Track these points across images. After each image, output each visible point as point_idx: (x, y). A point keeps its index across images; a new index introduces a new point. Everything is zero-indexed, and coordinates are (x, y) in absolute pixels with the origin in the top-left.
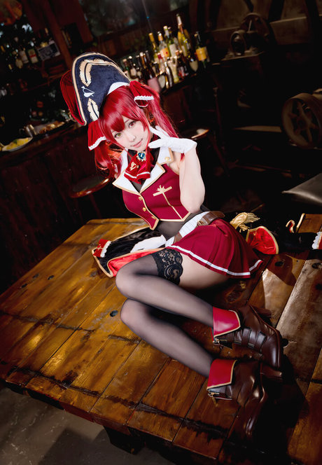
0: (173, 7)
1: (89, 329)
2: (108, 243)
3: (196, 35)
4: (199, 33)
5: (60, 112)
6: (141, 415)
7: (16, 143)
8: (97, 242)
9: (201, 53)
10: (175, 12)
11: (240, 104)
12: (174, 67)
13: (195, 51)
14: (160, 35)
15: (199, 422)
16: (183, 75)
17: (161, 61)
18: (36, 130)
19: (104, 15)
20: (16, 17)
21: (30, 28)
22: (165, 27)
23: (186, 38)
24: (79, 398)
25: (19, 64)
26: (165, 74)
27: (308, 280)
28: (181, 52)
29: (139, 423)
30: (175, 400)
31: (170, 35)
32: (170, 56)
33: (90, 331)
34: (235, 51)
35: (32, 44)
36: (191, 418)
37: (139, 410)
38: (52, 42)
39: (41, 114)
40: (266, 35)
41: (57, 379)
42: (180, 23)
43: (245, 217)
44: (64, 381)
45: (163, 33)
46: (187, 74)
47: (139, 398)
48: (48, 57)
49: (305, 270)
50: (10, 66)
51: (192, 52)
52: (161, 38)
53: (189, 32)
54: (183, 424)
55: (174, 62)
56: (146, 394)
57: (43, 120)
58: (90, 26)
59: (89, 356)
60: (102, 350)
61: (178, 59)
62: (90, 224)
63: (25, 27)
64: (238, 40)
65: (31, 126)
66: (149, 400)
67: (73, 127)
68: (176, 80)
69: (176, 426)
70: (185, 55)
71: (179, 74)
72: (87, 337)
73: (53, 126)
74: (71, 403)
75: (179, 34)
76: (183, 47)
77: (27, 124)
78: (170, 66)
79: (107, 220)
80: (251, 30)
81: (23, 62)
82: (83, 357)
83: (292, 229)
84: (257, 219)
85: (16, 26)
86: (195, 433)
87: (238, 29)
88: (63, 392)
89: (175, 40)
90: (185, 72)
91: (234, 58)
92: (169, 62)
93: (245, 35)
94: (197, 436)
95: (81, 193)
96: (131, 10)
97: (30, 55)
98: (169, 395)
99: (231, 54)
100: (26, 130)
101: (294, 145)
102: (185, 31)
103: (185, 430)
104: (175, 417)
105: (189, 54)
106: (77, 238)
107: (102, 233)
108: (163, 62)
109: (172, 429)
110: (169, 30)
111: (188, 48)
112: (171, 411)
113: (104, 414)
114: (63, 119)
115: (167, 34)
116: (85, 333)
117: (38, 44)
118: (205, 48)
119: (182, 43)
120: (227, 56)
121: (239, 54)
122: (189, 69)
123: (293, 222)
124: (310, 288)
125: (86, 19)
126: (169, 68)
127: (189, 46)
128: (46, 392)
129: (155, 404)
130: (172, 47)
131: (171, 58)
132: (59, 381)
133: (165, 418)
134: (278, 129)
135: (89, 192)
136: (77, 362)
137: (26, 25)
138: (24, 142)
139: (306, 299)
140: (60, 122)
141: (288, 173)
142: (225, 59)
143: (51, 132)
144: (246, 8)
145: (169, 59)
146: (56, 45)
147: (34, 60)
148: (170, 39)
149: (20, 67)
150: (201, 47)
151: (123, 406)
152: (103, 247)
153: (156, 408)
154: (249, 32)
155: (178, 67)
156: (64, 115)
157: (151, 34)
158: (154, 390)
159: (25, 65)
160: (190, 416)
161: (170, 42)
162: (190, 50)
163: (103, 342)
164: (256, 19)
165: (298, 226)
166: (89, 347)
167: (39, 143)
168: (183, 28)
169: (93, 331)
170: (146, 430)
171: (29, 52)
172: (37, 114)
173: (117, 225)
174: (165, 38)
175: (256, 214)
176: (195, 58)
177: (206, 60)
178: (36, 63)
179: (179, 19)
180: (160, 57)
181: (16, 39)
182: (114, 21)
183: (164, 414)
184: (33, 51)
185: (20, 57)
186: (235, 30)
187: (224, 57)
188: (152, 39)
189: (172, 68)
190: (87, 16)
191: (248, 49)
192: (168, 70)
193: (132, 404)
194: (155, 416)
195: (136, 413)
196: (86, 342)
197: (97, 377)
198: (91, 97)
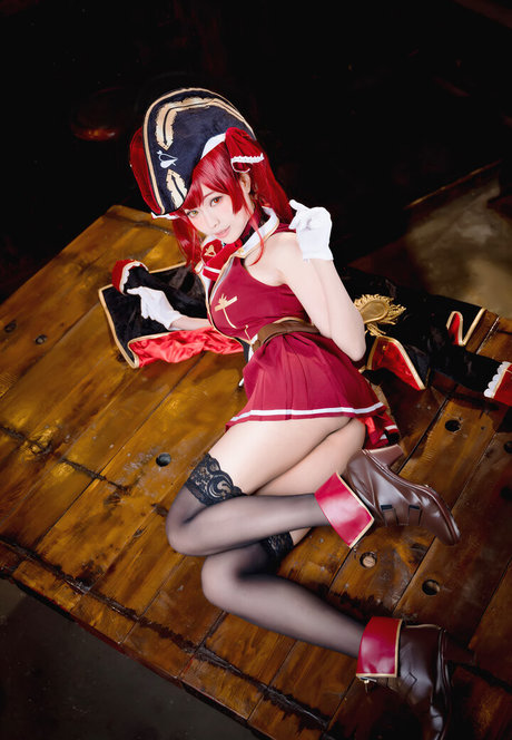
1: (118, 482)
6: (203, 667)
15: (290, 697)
24: (105, 616)
29: (200, 681)
30: (257, 653)
33: (119, 487)
36: (279, 687)
37: (200, 658)
41: (67, 572)
44: (79, 579)
47: (201, 637)
54: (266, 695)
56: (212, 632)
59: (119, 538)
60: (139, 532)
66: (216, 643)
69: (255, 696)
72: (113, 499)
74: (92, 624)
82: (110, 537)
86: (281, 714)
88: (78, 598)
94: (284, 718)
95: (96, 132)
98: (246, 642)
103: (268, 704)
104: (254, 681)
109: (248, 700)
112: (248, 670)
113: (145, 654)
116: (111, 490)
128: (49, 594)
129: (225, 652)
132: (70, 578)
133: (240, 680)
135: (113, 134)
136: (100, 546)
151: (175, 647)
153: (226, 659)
158: (225, 628)
160: (278, 683)
163: (143, 515)
166: (118, 522)
169: (126, 488)
170: (210, 694)
183: (239, 674)
193: (190, 644)
194: (224, 674)
195: (195, 662)
196: (113, 509)
197: (136, 584)
198: (171, 167)
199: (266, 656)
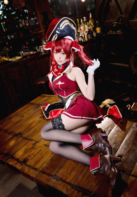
0: (88, 9)
1: (36, 141)
3: (97, 22)
4: (98, 21)
5: (35, 47)
6: (54, 181)
7: (15, 58)
8: (44, 104)
9: (98, 30)
10: (89, 12)
11: (112, 53)
12: (86, 34)
13: (96, 29)
14: (82, 20)
15: (80, 187)
16: (89, 38)
17: (81, 31)
18: (24, 53)
19: (59, 9)
20: (22, 6)
21: (27, 11)
22: (84, 17)
23: (92, 23)
24: (28, 170)
25: (21, 25)
26: (82, 37)
27: (134, 131)
28: (90, 28)
29: (53, 184)
30: (70, 176)
31: (86, 21)
32: (85, 29)
33: (36, 142)
34: (113, 31)
35: (27, 18)
36: (76, 185)
37: (54, 179)
38: (36, 18)
39: (27, 47)
40: (127, 25)
42: (91, 16)
43: (109, 101)
44: (23, 162)
45: (83, 20)
46: (91, 38)
47: (54, 173)
48: (33, 24)
49: (133, 127)
50: (17, 26)
51: (94, 29)
52: (82, 22)
53: (94, 20)
54: (72, 187)
55: (86, 32)
56: (58, 172)
57: (27, 50)
58: (53, 14)
59: (35, 152)
60: (40, 150)
61: (88, 31)
62: (42, 96)
63: (25, 11)
64: (114, 26)
65: (22, 52)
66: (59, 175)
67: (40, 54)
68: (86, 40)
69: (69, 187)
70: (91, 30)
71: (88, 37)
72: (35, 144)
73: (32, 53)
74: (25, 172)
75: (90, 21)
76: (91, 26)
77: (21, 51)
78: (85, 33)
79: (50, 95)
80: (120, 22)
81: (22, 25)
82: (32, 152)
83: (129, 108)
84: (114, 102)
85: (21, 10)
86: (77, 192)
87: (115, 22)
88: (22, 166)
89: (88, 23)
90: (90, 37)
91: (112, 33)
92: (84, 32)
93: (117, 24)
94: (78, 193)
95: (40, 82)
96: (70, 9)
97: (26, 22)
98: (67, 174)
99: (111, 32)
100: (20, 53)
101: (134, 73)
102: (93, 20)
103: (73, 190)
104: (69, 184)
105: (93, 30)
106: (36, 101)
107: (47, 101)
108: (82, 32)
109: (67, 188)
110: (86, 19)
111: (93, 27)
112: (68, 181)
113: (38, 178)
115: (85, 20)
116: (34, 142)
117: (29, 18)
118: (100, 28)
119: (91, 25)
120: (109, 32)
121: (114, 32)
122: (92, 36)
123: (130, 106)
124: (134, 135)
125: (51, 10)
126: (84, 34)
127: (93, 26)
128: (15, 166)
129: (61, 177)
130: (86, 26)
131: (85, 30)
132: (20, 162)
133: (65, 183)
134: (127, 66)
135: (43, 82)
136: (29, 154)
137: (26, 10)
138: (19, 58)
139: (132, 139)
140: (35, 51)
141: (130, 85)
142: (108, 34)
143: (30, 55)
144: (120, 13)
145: (84, 31)
146: (37, 19)
147: (27, 24)
148: (86, 22)
149: (21, 27)
150: (99, 27)
151: (47, 176)
152: (46, 106)
153: (61, 178)
154: (119, 23)
155: (88, 34)
156: (37, 49)
157: (78, 19)
158: (61, 171)
159: (23, 26)
160: (76, 184)
161: (85, 24)
162: (94, 28)
163: (41, 147)
164: (123, 18)
165: (132, 108)
166: (35, 149)
167: (25, 59)
168: (92, 19)
169: (38, 142)
170: (56, 188)
171: (26, 21)
172: (26, 47)
173: (54, 98)
174: (83, 22)
175: (114, 100)
176: (96, 31)
177: (100, 33)
178: (28, 26)
179: (90, 14)
180: (80, 29)
181: (21, 15)
182: (63, 12)
183: (64, 181)
184: (27, 21)
185: (21, 23)
186: (114, 22)
187: (108, 33)
188: (78, 22)
189: (85, 35)
190: (52, 9)
191: (118, 31)
192: (83, 35)
193: (51, 175)
194: (60, 182)
195: (52, 180)
196: (34, 146)
197: (37, 162)
199: (72, 177)
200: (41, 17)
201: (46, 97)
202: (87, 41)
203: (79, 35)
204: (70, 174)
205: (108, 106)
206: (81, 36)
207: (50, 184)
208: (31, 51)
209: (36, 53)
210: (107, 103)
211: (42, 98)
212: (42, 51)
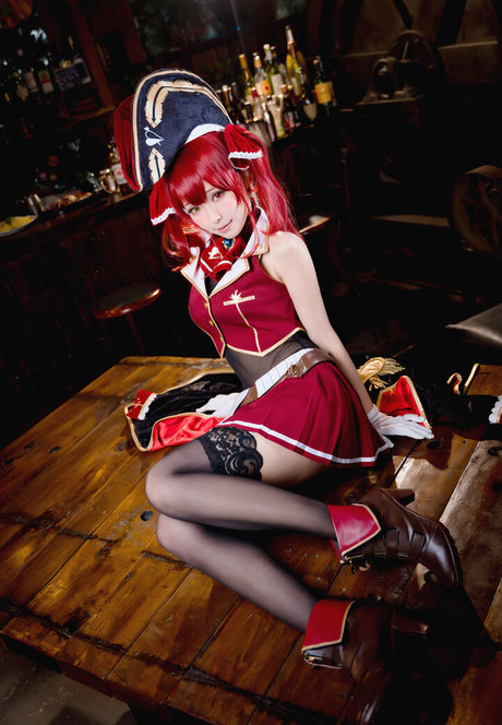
0: (282, 13)
1: (109, 538)
2: (153, 397)
3: (315, 62)
4: (322, 59)
5: (86, 175)
6: (190, 688)
7: (9, 223)
8: (134, 394)
9: (323, 91)
10: (285, 22)
11: (384, 178)
12: (277, 111)
13: (314, 88)
14: (257, 58)
15: (288, 704)
16: (292, 125)
17: (257, 100)
18: (44, 203)
19: (167, 20)
20: (22, 17)
21: (44, 36)
22: (266, 47)
23: (300, 65)
24: (89, 655)
25: (23, 93)
26: (262, 122)
27: (480, 474)
28: (290, 87)
29: (187, 702)
30: (249, 666)
31: (273, 60)
32: (272, 93)
33: (110, 542)
34: (379, 91)
35: (46, 62)
36: (276, 696)
37: (188, 680)
38: (78, 61)
39: (53, 177)
40: (431, 67)
41: (55, 621)
42: (291, 41)
43: (381, 364)
44: (65, 626)
45: (262, 55)
46: (298, 125)
47: (190, 659)
48: (71, 85)
49: (477, 458)
50: (6, 95)
51: (309, 89)
52: (258, 64)
53: (304, 55)
54: (261, 707)
55: (278, 104)
56: (201, 653)
57: (57, 187)
58: (144, 38)
59: (108, 585)
60: (131, 575)
61: (284, 99)
62: (124, 363)
63: (35, 33)
64: (385, 73)
65: (36, 196)
66: (206, 663)
67: (106, 202)
68: (280, 133)
69: (249, 709)
70: (297, 93)
71: (284, 123)
72: (105, 552)
73: (72, 198)
74: (76, 664)
75: (289, 58)
76: (294, 80)
77: (30, 193)
78: (272, 109)
79: (154, 358)
80: (406, 58)
81: (29, 90)
82: (101, 584)
83: (457, 387)
84: (401, 369)
85: (20, 30)
87: (385, 56)
88: (64, 643)
89: (281, 68)
90: (295, 121)
91: (378, 102)
92: (270, 103)
93: (396, 66)
95: (112, 312)
96: (211, 15)
97: (41, 79)
98: (238, 658)
99: (373, 95)
100: (27, 202)
101: (469, 249)
102: (299, 54)
103: (263, 716)
104: (248, 694)
105: (303, 92)
106: (103, 386)
107: (144, 380)
108: (260, 102)
109: (241, 714)
110: (272, 51)
111: (302, 82)
112: (241, 683)
113: (129, 684)
114: (90, 188)
115: (269, 57)
116: (102, 545)
117: (55, 63)
118: (330, 83)
119: (293, 73)
120: (365, 98)
121: (386, 96)
122: (302, 117)
123: (459, 377)
124: (482, 488)
125: (137, 26)
126: (270, 113)
127: (303, 78)
128: (35, 643)
129: (215, 670)
130: (276, 79)
131: (273, 97)
132: (57, 625)
133: (231, 695)
134: (443, 222)
135: (126, 311)
136: (89, 593)
137: (38, 30)
138: (23, 221)
139: (475, 506)
140: (84, 192)
141: (458, 294)
142: (362, 103)
143: (69, 208)
144: (401, 22)
145: (270, 99)
146: (85, 65)
147: (48, 87)
148: (273, 65)
149: (24, 99)
150: (324, 81)
151: (161, 671)
152: (143, 403)
153: (217, 676)
154: (403, 61)
155: (284, 112)
156: (92, 181)
157: (242, 56)
158: (215, 647)
159: (31, 96)
160: (274, 692)
161: (273, 70)
162: (305, 85)
163: (133, 561)
164: (416, 40)
165: (467, 384)
166: (110, 570)
167: (48, 225)
168: (296, 49)
169: (116, 541)
170: (199, 714)
171: (40, 74)
172: (48, 176)
173: (167, 368)
174: (264, 64)
175: (400, 361)
176: (313, 98)
177: (330, 103)
178: (50, 94)
179: (289, 33)
180: (255, 94)
181: (20, 52)
182: (183, 31)
183: (229, 688)
184: (47, 72)
185: (24, 82)
186: (380, 56)
187: (361, 100)
188: (244, 64)
189: (274, 114)
190: (140, 22)
191: (401, 89)
192: (267, 117)
193: (178, 668)
194: (213, 692)
195: (183, 684)
196: (104, 560)
197: (122, 621)
198: (156, 146)
199: (259, 668)
200: (99, 55)
201: (141, 368)
202: (283, 139)
203: (253, 117)
204: (249, 657)
205: (379, 384)
206: (258, 122)
207: (175, 701)
208: (69, 191)
209: (91, 197)
210: (374, 372)
211: (126, 373)
212: (113, 188)
